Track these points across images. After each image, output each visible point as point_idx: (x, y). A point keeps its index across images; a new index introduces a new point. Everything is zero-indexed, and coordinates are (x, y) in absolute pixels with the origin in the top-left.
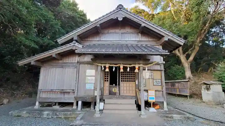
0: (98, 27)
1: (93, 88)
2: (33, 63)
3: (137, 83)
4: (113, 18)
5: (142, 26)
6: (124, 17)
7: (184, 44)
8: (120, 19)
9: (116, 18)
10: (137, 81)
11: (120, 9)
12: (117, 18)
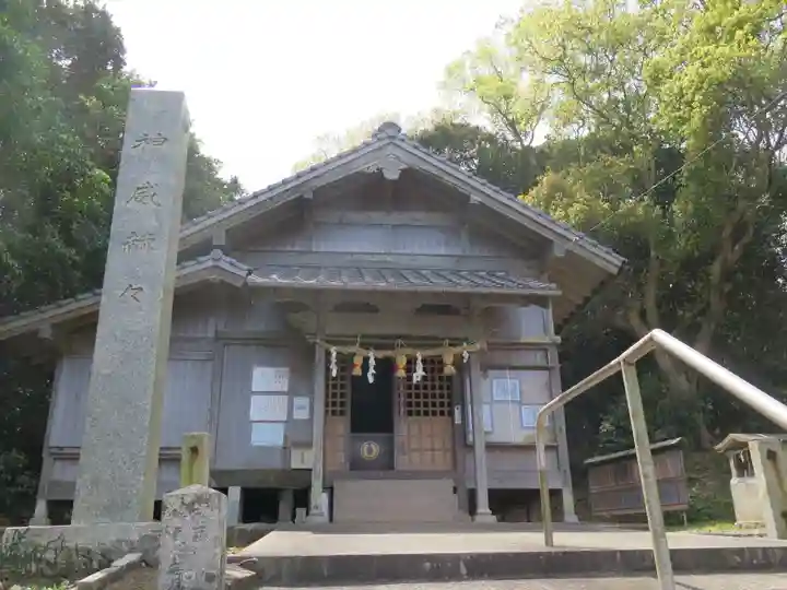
0: (308, 200)
1: (280, 442)
2: (46, 333)
3: (458, 421)
4: (366, 170)
5: (472, 202)
6: (403, 166)
7: (621, 269)
8: (392, 175)
9: (373, 169)
10: (457, 413)
11: (387, 141)
12: (380, 170)
